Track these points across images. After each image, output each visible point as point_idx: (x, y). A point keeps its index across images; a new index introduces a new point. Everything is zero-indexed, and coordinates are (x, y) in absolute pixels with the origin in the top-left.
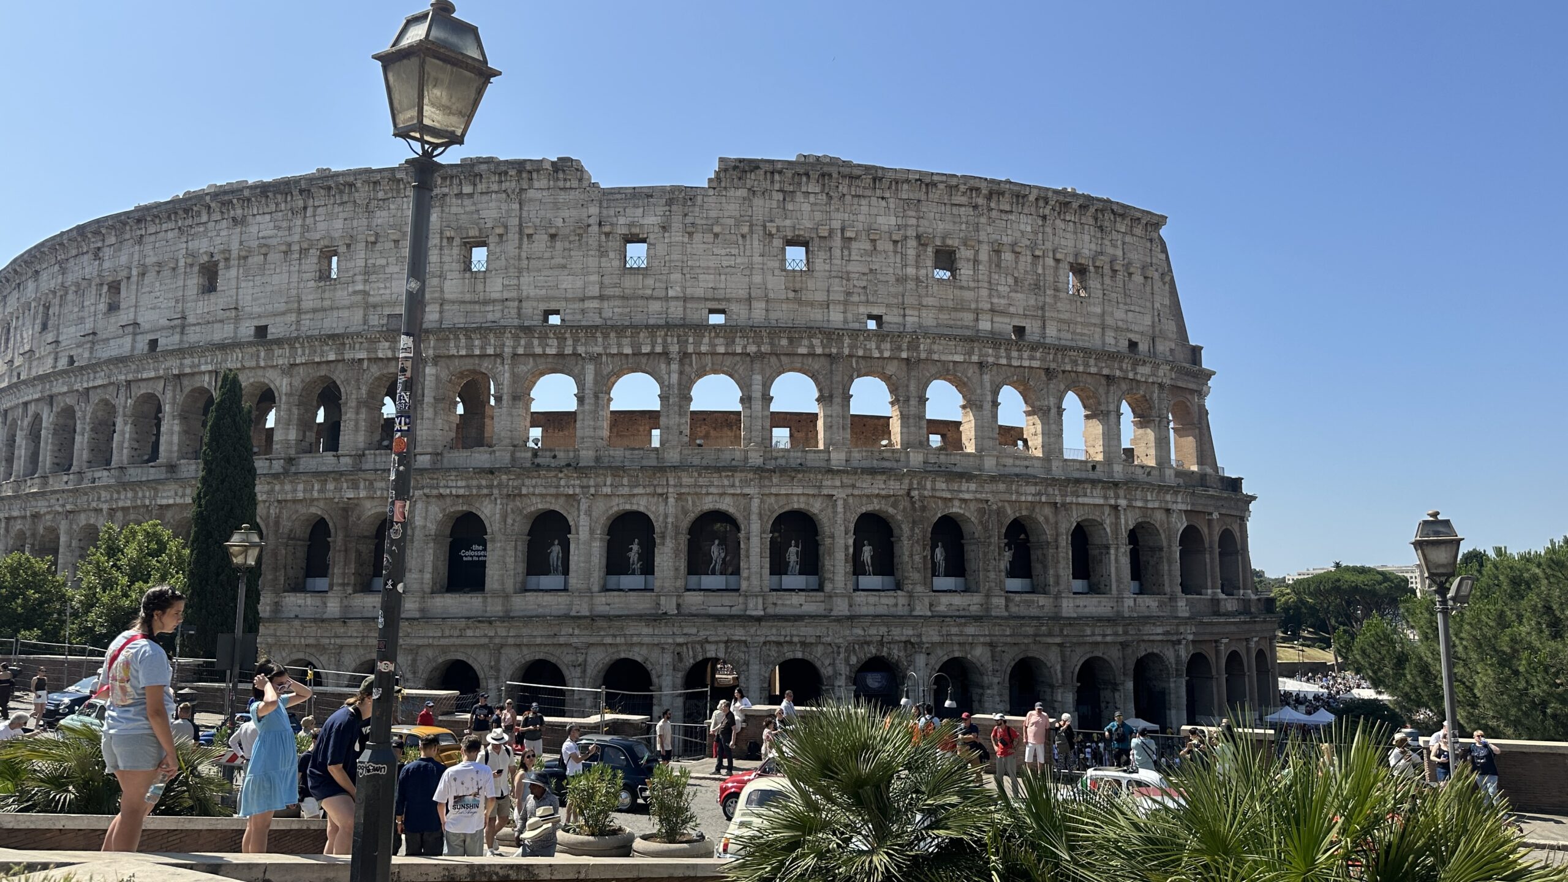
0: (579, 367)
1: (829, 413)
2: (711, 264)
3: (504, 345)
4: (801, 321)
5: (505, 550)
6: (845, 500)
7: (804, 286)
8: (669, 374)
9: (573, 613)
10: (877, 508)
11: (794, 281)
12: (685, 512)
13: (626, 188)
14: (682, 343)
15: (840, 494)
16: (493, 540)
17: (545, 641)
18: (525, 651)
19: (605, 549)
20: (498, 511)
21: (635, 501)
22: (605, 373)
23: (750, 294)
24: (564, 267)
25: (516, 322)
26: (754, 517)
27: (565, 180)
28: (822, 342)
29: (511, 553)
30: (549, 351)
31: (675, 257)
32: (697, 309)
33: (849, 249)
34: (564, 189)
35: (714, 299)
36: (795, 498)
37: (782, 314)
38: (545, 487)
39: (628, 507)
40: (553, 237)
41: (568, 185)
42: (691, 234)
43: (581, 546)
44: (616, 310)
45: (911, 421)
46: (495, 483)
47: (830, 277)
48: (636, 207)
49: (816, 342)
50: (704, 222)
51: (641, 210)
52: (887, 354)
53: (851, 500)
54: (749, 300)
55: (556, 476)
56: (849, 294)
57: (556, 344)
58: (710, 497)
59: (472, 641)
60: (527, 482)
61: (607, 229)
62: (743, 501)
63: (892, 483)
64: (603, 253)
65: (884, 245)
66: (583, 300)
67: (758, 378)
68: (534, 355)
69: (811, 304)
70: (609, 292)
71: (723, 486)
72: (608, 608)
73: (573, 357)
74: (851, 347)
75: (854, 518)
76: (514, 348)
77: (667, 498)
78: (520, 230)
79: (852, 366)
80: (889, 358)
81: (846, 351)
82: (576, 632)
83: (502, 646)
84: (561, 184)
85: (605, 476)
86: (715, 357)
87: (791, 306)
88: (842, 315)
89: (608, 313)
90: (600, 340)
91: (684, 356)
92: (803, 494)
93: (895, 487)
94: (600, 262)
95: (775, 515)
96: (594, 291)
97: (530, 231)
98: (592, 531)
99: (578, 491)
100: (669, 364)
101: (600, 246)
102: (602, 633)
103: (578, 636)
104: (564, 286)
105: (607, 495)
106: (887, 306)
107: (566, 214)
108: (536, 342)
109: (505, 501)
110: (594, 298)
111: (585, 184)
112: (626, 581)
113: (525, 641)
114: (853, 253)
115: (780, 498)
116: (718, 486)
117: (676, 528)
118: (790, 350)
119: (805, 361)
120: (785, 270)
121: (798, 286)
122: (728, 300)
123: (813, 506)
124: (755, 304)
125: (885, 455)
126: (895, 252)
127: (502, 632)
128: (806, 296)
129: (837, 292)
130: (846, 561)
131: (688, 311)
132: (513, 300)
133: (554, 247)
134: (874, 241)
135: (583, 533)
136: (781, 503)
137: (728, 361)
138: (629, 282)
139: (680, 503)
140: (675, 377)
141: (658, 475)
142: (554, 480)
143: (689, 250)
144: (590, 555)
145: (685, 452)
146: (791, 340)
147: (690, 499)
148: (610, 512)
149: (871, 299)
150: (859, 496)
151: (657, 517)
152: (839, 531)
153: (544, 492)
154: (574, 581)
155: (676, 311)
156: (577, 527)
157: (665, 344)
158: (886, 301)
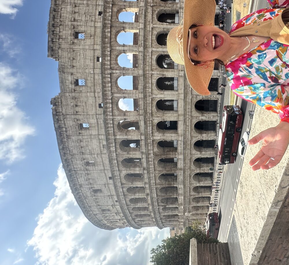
0: (115, 98)
1: (128, 28)
2: (83, 61)
3: (109, 118)
4: (100, 35)
5: (166, 116)
6: (153, 24)
7: (89, 34)
8: (117, 73)
9: (183, 98)
10: (156, 16)
11: (88, 36)
12: (156, 69)
13: (60, 85)
14: (107, 69)
15: (151, 26)
16: (164, 119)
17: (190, 105)
18: (192, 110)
19: (166, 91)
20: (156, 118)
21: (153, 83)
22: (117, 91)
23: (92, 50)
24: (86, 103)
25: (102, 115)
26: (158, 50)
27: (58, 102)
28: (107, 29)
29: (167, 115)
30: (111, 106)
31: (81, 71)
32: (97, 65)
33: (77, 20)
34: (61, 103)
35: (94, 60)
36: (153, 38)
37: (99, 40)
38: (149, 106)
39: (155, 84)
40: (76, 106)
41: (60, 102)
42: (73, 66)
43: (165, 97)
44: (98, 88)
45: (131, 5)
46: (148, 119)
47: (87, 26)
48: (66, 82)
49: (107, 31)
50: (70, 62)
51: (66, 81)
52: (111, 10)
53: (154, 23)
54: (94, 50)
55: (146, 104)
56: (92, 21)
57: (109, 105)
58: (152, 62)
59: (190, 124)
60: (148, 111)
61: (73, 91)
62: (153, 53)
63: (148, 11)
64: (81, 92)
65: (76, 10)
66: (95, 97)
67: (117, 48)
68: (112, 110)
69: (95, 32)
70: (93, 90)
71: (149, 58)
72: (182, 89)
73: (113, 100)
74: (109, 20)
75: (158, 22)
76: (110, 116)
77: (152, 74)
78: (75, 115)
79: (114, 21)
80: (112, 10)
81: (110, 22)
82: (188, 97)
83: (191, 116)
84: (60, 104)
85: (146, 90)
86: (112, 60)
87: (96, 38)
88: (98, 23)
89: (99, 90)
90: (107, 92)
91: (111, 69)
92: (152, 36)
93: (150, 10)
94: (83, 93)
95: (157, 44)
96: (92, 94)
97: (75, 112)
98: (162, 94)
99: (150, 98)
100: (114, 73)
101: (78, 93)
102: (188, 91)
103: (189, 97)
104: (92, 103)
105: (152, 90)
106: (96, 10)
107: (69, 102)
108: (108, 110)
109: (153, 117)
110: (94, 94)
111: (59, 97)
112: (175, 85)
113: (190, 110)
114: (79, 19)
115: (153, 43)
116: (149, 60)
117: (161, 71)
118: (109, 38)
119: (112, 34)
120: (84, 39)
121: (89, 35)
122: (94, 56)
123: (155, 34)
124: (95, 48)
125: (141, 13)
126: (79, 6)
127: (188, 116)
128: (93, 33)
129: (91, 24)
130: (171, 25)
131: (97, 67)
132: (96, 116)
133: (80, 105)
134: (75, 13)
135: (162, 96)
136: (154, 42)
137: (113, 56)
138: (89, 84)
139: (154, 70)
140: (117, 71)
141: (146, 76)
142: (147, 104)
143: (78, 67)
144: (168, 94)
145: (139, 69)
146: (105, 38)
147: (153, 68)
148: (156, 89)
149: (94, 14)
150: (152, 21)
151: (158, 76)
152: (162, 26)
153: (150, 107)
154: (174, 99)
155: (98, 71)
156: (160, 98)
157: (108, 74)
158: (94, 10)
